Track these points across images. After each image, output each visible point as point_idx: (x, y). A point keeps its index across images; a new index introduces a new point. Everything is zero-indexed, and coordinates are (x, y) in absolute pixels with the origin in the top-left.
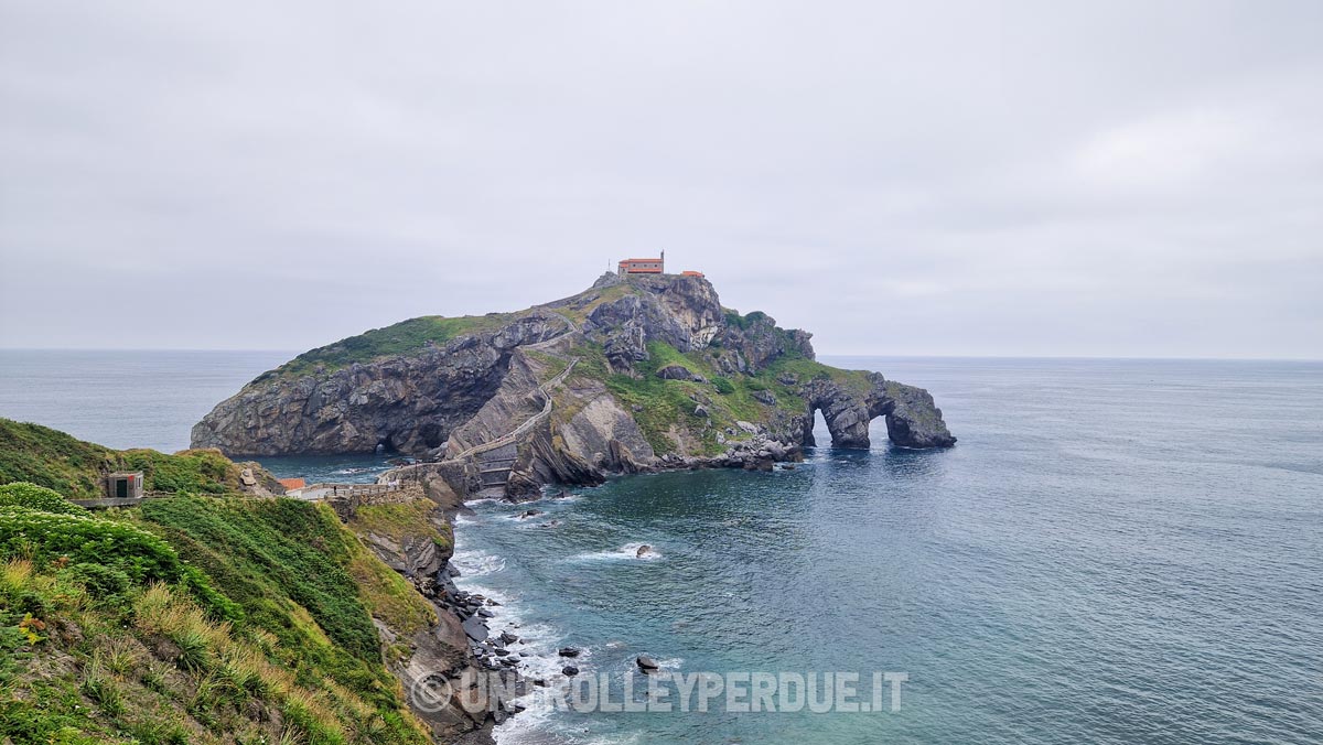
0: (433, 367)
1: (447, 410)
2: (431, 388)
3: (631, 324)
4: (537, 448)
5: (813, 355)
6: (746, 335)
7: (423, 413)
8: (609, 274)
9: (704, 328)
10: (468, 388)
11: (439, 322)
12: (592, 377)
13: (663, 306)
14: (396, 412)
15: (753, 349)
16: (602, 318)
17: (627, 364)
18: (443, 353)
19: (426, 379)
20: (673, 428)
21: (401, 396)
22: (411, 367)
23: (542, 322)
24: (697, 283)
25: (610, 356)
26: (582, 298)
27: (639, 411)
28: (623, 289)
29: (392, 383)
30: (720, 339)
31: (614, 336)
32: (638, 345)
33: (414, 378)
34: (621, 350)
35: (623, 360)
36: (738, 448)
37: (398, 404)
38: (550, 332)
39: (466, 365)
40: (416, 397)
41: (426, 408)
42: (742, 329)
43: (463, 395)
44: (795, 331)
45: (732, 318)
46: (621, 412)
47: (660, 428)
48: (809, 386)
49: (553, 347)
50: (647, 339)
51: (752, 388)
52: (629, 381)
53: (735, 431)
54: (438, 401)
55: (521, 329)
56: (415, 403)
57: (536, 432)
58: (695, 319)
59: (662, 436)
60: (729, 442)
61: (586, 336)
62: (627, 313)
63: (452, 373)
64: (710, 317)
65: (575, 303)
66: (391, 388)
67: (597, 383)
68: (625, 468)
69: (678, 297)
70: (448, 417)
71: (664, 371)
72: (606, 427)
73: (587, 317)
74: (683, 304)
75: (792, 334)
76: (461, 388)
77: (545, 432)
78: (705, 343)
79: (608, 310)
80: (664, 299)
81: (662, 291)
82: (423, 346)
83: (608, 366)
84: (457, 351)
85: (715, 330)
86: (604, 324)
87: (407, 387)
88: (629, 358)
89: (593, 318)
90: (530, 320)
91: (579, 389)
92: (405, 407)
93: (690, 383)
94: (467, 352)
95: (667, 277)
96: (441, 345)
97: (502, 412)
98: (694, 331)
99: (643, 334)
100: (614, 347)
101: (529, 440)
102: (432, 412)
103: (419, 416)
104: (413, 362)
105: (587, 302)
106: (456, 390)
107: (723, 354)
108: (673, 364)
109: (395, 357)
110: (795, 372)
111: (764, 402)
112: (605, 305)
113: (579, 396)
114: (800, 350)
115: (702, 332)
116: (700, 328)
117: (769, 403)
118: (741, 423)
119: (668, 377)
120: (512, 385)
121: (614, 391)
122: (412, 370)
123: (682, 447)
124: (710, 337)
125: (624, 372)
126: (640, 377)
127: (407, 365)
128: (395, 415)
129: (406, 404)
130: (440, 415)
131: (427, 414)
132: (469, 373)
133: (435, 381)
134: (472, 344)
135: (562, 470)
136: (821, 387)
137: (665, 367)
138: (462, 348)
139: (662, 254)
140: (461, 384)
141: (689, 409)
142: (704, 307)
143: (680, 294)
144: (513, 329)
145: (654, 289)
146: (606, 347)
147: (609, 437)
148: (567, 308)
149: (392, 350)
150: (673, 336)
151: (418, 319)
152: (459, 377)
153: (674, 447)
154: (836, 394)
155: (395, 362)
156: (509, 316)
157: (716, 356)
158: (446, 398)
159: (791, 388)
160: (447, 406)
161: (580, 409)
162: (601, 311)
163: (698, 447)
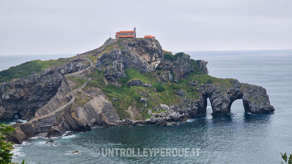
0: (35, 83)
1: (42, 101)
2: (35, 92)
3: (116, 62)
4: (65, 117)
5: (207, 72)
6: (174, 64)
7: (32, 102)
8: (110, 39)
9: (154, 61)
10: (50, 91)
11: (38, 63)
12: (96, 86)
13: (134, 52)
14: (21, 102)
15: (177, 70)
16: (105, 60)
17: (114, 80)
18: (39, 77)
19: (32, 88)
20: (130, 108)
21: (22, 95)
22: (26, 83)
23: (81, 62)
24: (150, 42)
25: (106, 76)
26: (98, 51)
27: (116, 101)
28: (115, 46)
29: (19, 90)
30: (161, 66)
31: (108, 68)
32: (120, 71)
33: (28, 87)
34: (111, 74)
35: (113, 78)
36: (157, 116)
37: (21, 99)
38: (83, 66)
39: (49, 81)
40: (29, 95)
41: (33, 100)
42: (172, 61)
43: (48, 94)
44: (200, 61)
45: (168, 56)
46: (107, 101)
47: (124, 108)
48: (202, 87)
49: (81, 74)
50: (124, 68)
51: (174, 88)
52: (115, 87)
53: (158, 109)
54: (38, 97)
55: (72, 65)
56: (28, 98)
57: (65, 111)
58: (150, 57)
59: (125, 112)
60: (153, 114)
61: (97, 68)
62: (115, 57)
63: (43, 85)
64: (157, 56)
65: (95, 52)
66: (18, 92)
67: (98, 89)
68: (104, 125)
69: (141, 48)
70: (42, 103)
71: (130, 82)
72: (99, 108)
73: (98, 59)
74: (143, 51)
75: (198, 62)
76: (47, 91)
77: (69, 111)
78: (154, 68)
79: (107, 56)
80: (134, 49)
81: (133, 46)
82: (31, 74)
83: (106, 81)
84: (45, 76)
85: (159, 62)
86: (105, 62)
87: (25, 91)
88: (115, 77)
89: (101, 60)
90: (76, 61)
91: (89, 92)
92: (24, 100)
93: (142, 88)
94: (49, 76)
95: (136, 40)
96: (38, 73)
97: (57, 102)
98: (149, 63)
99: (122, 66)
100: (108, 72)
101: (62, 114)
102: (36, 101)
103: (30, 103)
104: (27, 81)
105: (100, 52)
106: (46, 92)
107: (162, 73)
108: (136, 79)
109: (19, 79)
110: (197, 80)
111: (178, 95)
112: (106, 54)
113: (89, 95)
114: (202, 69)
115: (153, 63)
116: (152, 62)
117: (181, 95)
118: (162, 105)
119: (132, 85)
120: (61, 91)
121: (106, 92)
122: (27, 84)
123: (132, 116)
124: (156, 65)
125: (113, 83)
126: (120, 85)
127: (25, 82)
128: (21, 103)
129: (25, 98)
130: (39, 103)
131: (34, 102)
132: (50, 85)
133: (36, 89)
134: (51, 72)
135: (74, 126)
136: (208, 87)
137: (131, 81)
138: (47, 74)
139: (135, 29)
140: (47, 89)
141: (138, 99)
142: (154, 52)
143: (141, 47)
144: (69, 65)
145: (130, 45)
146: (105, 73)
147: (99, 112)
148: (91, 55)
149: (18, 76)
150: (138, 66)
151: (30, 62)
152: (46, 87)
153: (129, 116)
154: (214, 90)
155: (19, 81)
156: (68, 59)
157: (159, 74)
158: (41, 95)
159: (194, 88)
160: (42, 99)
161: (88, 100)
162: (104, 57)
163: (140, 116)
